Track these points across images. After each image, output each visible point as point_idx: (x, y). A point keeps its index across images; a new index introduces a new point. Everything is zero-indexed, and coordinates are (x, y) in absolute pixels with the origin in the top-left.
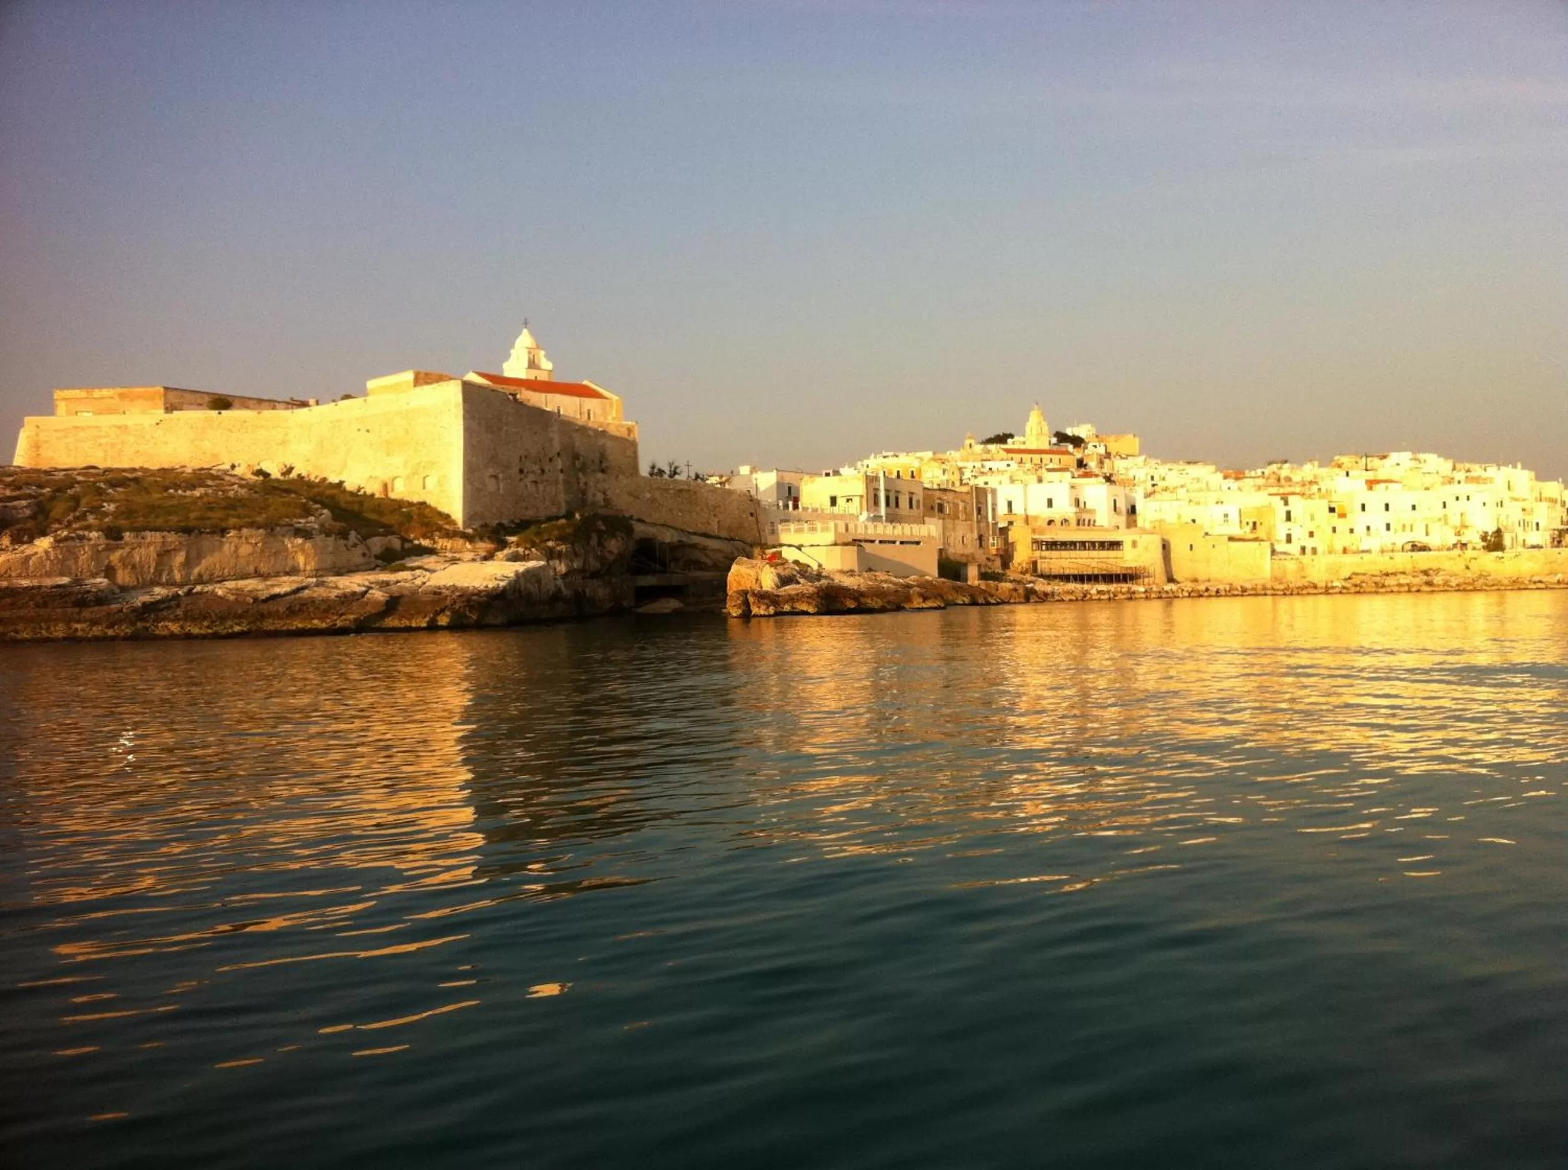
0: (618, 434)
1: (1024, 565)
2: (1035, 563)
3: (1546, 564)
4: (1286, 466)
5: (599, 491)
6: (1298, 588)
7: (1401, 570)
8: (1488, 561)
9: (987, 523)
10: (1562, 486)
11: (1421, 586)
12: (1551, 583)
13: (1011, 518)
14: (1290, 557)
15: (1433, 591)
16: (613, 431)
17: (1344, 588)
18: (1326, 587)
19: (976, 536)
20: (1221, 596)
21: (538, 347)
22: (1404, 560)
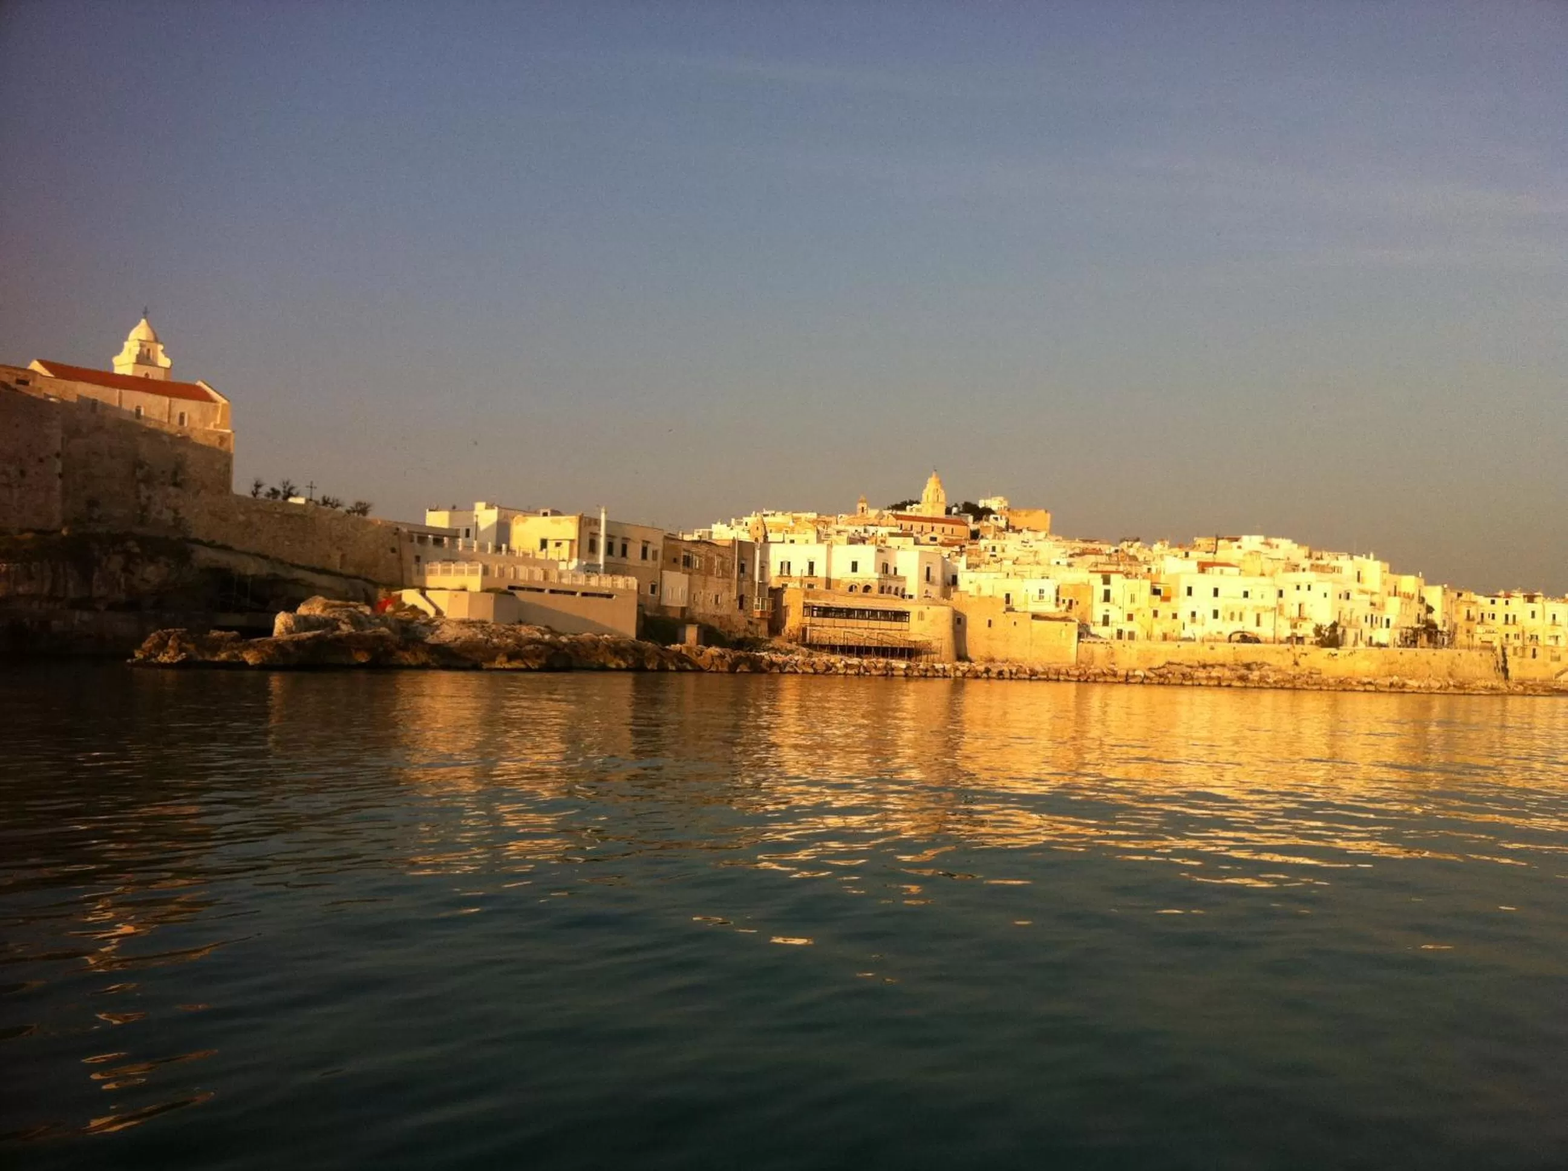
0: (206, 443)
1: (795, 632)
2: (804, 630)
3: (1383, 664)
4: (1138, 544)
5: (168, 508)
6: (1095, 675)
7: (1221, 662)
8: (1319, 659)
9: (753, 582)
10: (1422, 581)
11: (1232, 680)
12: (1382, 686)
13: (811, 580)
14: (1101, 640)
15: (1245, 687)
16: (198, 438)
17: (1146, 677)
18: (1127, 675)
19: (734, 595)
20: (1004, 678)
21: (156, 340)
22: (1224, 652)
